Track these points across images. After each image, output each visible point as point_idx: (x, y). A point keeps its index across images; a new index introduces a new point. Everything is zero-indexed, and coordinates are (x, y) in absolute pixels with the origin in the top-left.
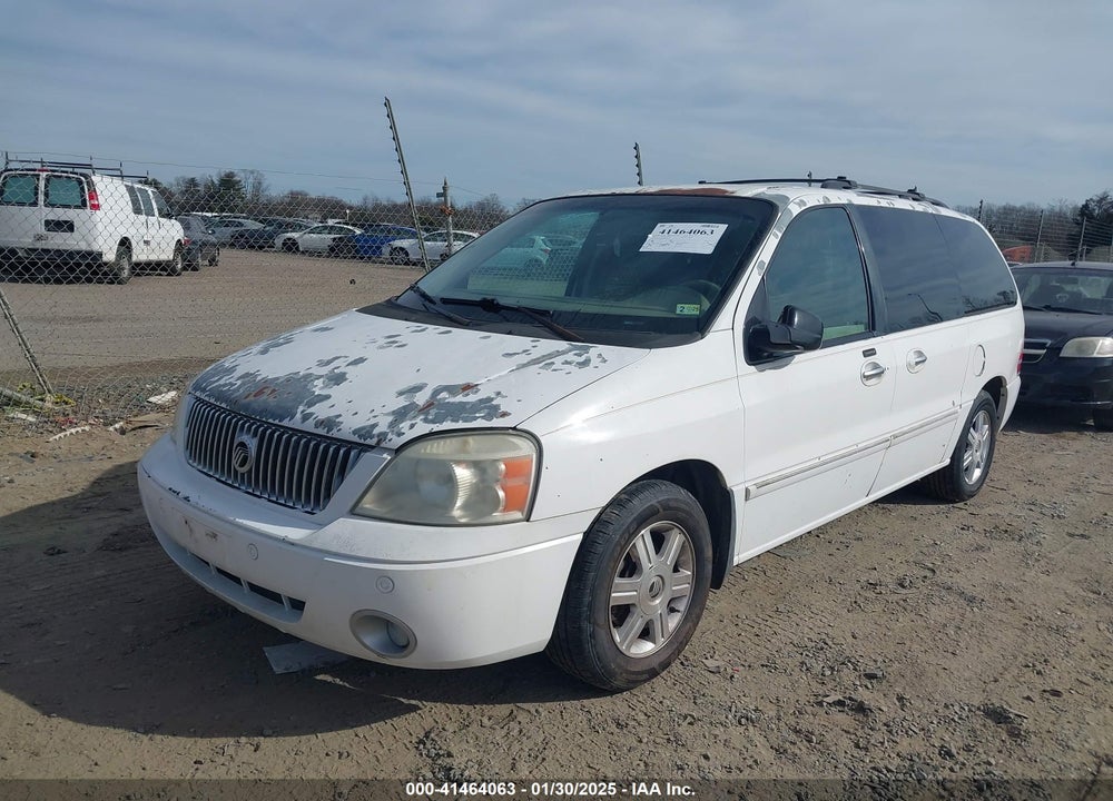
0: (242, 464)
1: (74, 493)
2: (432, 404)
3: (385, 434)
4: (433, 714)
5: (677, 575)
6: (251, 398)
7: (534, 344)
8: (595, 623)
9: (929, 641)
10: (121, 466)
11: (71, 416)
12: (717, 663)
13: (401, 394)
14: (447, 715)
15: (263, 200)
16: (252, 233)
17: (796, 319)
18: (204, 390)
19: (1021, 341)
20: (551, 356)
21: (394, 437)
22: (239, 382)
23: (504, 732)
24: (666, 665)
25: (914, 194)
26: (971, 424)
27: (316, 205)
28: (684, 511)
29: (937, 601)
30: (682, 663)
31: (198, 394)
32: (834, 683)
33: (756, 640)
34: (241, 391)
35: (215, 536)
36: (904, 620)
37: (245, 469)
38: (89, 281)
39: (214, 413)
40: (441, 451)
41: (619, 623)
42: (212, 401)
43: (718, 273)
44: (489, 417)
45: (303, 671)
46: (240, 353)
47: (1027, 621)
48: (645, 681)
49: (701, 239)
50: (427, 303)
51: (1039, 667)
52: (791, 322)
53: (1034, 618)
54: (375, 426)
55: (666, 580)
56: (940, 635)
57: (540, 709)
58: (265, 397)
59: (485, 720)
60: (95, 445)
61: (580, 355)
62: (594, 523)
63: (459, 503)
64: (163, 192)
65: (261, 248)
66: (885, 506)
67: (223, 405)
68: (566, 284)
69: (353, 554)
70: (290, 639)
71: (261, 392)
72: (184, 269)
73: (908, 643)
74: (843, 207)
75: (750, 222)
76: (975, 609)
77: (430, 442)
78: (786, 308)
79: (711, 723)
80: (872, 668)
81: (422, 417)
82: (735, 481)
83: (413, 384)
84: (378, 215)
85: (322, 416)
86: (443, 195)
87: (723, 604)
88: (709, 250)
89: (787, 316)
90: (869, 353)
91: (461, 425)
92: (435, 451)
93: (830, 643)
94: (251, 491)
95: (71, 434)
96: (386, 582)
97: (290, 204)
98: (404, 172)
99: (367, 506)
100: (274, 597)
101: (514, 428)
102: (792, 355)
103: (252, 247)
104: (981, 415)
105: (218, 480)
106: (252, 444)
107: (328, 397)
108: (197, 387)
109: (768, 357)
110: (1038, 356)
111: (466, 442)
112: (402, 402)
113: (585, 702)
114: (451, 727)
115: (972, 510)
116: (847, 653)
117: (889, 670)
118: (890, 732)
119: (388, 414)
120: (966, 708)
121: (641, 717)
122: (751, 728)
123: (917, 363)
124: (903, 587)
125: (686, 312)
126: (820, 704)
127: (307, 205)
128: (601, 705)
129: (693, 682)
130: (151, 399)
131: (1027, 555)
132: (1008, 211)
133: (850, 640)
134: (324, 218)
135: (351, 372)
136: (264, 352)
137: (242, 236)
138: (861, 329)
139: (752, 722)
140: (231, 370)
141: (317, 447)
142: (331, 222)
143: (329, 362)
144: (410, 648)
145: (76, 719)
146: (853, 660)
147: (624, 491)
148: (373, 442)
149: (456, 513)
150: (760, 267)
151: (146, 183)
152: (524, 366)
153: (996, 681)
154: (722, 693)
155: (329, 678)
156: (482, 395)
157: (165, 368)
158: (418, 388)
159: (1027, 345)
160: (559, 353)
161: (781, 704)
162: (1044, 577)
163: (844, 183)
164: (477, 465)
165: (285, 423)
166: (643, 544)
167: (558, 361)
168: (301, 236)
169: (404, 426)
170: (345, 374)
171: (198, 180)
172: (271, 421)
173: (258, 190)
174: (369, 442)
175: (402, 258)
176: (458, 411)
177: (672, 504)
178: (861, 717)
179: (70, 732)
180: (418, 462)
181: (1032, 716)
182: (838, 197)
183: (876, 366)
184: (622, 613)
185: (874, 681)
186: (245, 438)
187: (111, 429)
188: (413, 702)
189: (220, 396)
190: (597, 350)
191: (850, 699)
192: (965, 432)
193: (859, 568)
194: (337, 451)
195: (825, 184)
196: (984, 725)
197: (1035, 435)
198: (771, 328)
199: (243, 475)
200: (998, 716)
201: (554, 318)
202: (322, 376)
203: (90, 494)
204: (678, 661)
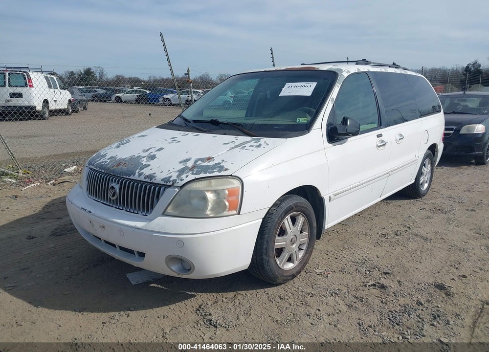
0: (113, 196)
1: (36, 212)
2: (195, 166)
3: (176, 180)
4: (202, 298)
5: (302, 234)
6: (115, 167)
7: (236, 138)
8: (269, 256)
9: (410, 258)
10: (55, 199)
11: (31, 179)
12: (320, 271)
13: (181, 163)
14: (208, 298)
15: (104, 79)
16: (101, 95)
17: (348, 122)
18: (93, 165)
19: (443, 127)
20: (244, 143)
21: (180, 181)
22: (109, 161)
23: (232, 304)
24: (299, 273)
25: (395, 65)
26: (423, 164)
27: (129, 81)
28: (304, 207)
29: (412, 240)
30: (305, 271)
31: (91, 166)
32: (370, 277)
33: (336, 260)
34: (110, 164)
35: (104, 227)
36: (398, 249)
37: (114, 198)
38: (35, 119)
39: (99, 175)
40: (200, 186)
41: (278, 256)
42: (98, 169)
43: (314, 104)
44: (220, 171)
45: (144, 283)
46: (107, 148)
47: (450, 247)
48: (290, 280)
49: (306, 89)
50: (186, 123)
51: (457, 266)
52: (346, 124)
53: (453, 246)
54: (171, 177)
55: (297, 238)
56: (414, 255)
57: (247, 294)
58: (120, 167)
59: (224, 299)
60: (43, 191)
61: (257, 142)
62: (266, 214)
63: (209, 208)
64: (60, 78)
65: (105, 101)
66: (387, 201)
67: (103, 171)
68: (245, 111)
69: (165, 232)
70: (139, 269)
71: (119, 165)
72: (72, 112)
73: (401, 258)
74: (366, 73)
75: (327, 81)
76: (428, 243)
77: (196, 183)
78: (344, 118)
79: (320, 296)
80: (386, 270)
81: (191, 172)
82: (324, 193)
83: (185, 158)
84: (156, 85)
85: (147, 174)
86: (188, 74)
87: (321, 246)
88: (309, 94)
89: (345, 121)
90: (379, 136)
91: (208, 175)
92: (197, 186)
93: (368, 260)
94: (118, 207)
95: (32, 187)
96: (180, 243)
97: (116, 81)
98: (170, 65)
99: (169, 211)
100: (131, 252)
101: (231, 175)
102: (347, 138)
103: (101, 101)
104: (427, 160)
105: (102, 203)
106: (117, 187)
107: (149, 165)
108: (90, 164)
109: (337, 140)
110: (450, 134)
111: (210, 183)
112: (182, 166)
113: (266, 289)
114: (210, 303)
115: (424, 201)
116: (375, 264)
117: (394, 270)
118: (396, 296)
119: (176, 172)
120: (427, 284)
121: (290, 295)
122: (337, 297)
123: (400, 139)
124: (397, 235)
125: (301, 122)
126: (365, 286)
127: (124, 81)
128: (272, 291)
129: (311, 279)
130: (65, 170)
131: (449, 219)
132: (433, 70)
133: (376, 259)
134: (132, 87)
135: (158, 154)
136: (118, 147)
137: (96, 96)
138: (376, 125)
139: (337, 295)
140: (104, 156)
141: (146, 187)
142: (135, 88)
143: (147, 150)
144: (191, 271)
145: (49, 308)
146: (378, 267)
147: (279, 200)
148: (170, 184)
149: (208, 212)
150: (332, 101)
151: (52, 74)
152: (233, 148)
153: (439, 273)
154: (324, 283)
155: (156, 285)
156: (216, 161)
157: (70, 156)
158: (188, 160)
159: (446, 129)
160: (247, 142)
161: (349, 287)
162: (456, 228)
163: (365, 62)
164: (215, 192)
165: (131, 177)
166: (287, 222)
167: (247, 145)
168: (123, 95)
169: (184, 176)
170: (155, 155)
171: (75, 71)
172: (125, 177)
173: (102, 75)
174: (169, 184)
175: (168, 103)
176: (206, 169)
177: (299, 205)
178: (383, 290)
179: (47, 313)
180: (190, 191)
181: (455, 287)
182: (364, 68)
183: (383, 141)
184: (280, 251)
185: (387, 275)
186: (114, 185)
187: (49, 184)
188: (193, 293)
189: (101, 167)
190: (264, 140)
191: (378, 283)
192: (421, 168)
193: (378, 228)
194: (155, 189)
195: (357, 63)
196: (435, 291)
197: (450, 168)
198: (338, 127)
199: (113, 200)
200: (441, 287)
201: (244, 127)
202: (145, 157)
203: (43, 213)
204: (304, 271)
